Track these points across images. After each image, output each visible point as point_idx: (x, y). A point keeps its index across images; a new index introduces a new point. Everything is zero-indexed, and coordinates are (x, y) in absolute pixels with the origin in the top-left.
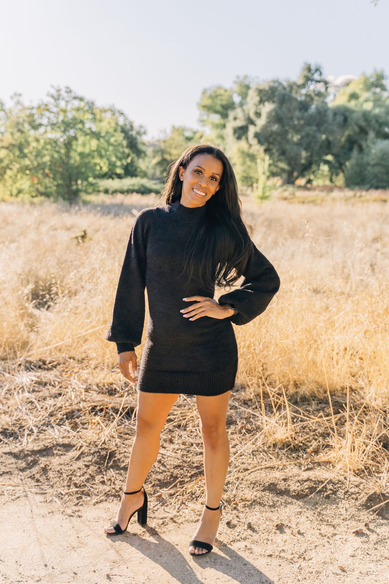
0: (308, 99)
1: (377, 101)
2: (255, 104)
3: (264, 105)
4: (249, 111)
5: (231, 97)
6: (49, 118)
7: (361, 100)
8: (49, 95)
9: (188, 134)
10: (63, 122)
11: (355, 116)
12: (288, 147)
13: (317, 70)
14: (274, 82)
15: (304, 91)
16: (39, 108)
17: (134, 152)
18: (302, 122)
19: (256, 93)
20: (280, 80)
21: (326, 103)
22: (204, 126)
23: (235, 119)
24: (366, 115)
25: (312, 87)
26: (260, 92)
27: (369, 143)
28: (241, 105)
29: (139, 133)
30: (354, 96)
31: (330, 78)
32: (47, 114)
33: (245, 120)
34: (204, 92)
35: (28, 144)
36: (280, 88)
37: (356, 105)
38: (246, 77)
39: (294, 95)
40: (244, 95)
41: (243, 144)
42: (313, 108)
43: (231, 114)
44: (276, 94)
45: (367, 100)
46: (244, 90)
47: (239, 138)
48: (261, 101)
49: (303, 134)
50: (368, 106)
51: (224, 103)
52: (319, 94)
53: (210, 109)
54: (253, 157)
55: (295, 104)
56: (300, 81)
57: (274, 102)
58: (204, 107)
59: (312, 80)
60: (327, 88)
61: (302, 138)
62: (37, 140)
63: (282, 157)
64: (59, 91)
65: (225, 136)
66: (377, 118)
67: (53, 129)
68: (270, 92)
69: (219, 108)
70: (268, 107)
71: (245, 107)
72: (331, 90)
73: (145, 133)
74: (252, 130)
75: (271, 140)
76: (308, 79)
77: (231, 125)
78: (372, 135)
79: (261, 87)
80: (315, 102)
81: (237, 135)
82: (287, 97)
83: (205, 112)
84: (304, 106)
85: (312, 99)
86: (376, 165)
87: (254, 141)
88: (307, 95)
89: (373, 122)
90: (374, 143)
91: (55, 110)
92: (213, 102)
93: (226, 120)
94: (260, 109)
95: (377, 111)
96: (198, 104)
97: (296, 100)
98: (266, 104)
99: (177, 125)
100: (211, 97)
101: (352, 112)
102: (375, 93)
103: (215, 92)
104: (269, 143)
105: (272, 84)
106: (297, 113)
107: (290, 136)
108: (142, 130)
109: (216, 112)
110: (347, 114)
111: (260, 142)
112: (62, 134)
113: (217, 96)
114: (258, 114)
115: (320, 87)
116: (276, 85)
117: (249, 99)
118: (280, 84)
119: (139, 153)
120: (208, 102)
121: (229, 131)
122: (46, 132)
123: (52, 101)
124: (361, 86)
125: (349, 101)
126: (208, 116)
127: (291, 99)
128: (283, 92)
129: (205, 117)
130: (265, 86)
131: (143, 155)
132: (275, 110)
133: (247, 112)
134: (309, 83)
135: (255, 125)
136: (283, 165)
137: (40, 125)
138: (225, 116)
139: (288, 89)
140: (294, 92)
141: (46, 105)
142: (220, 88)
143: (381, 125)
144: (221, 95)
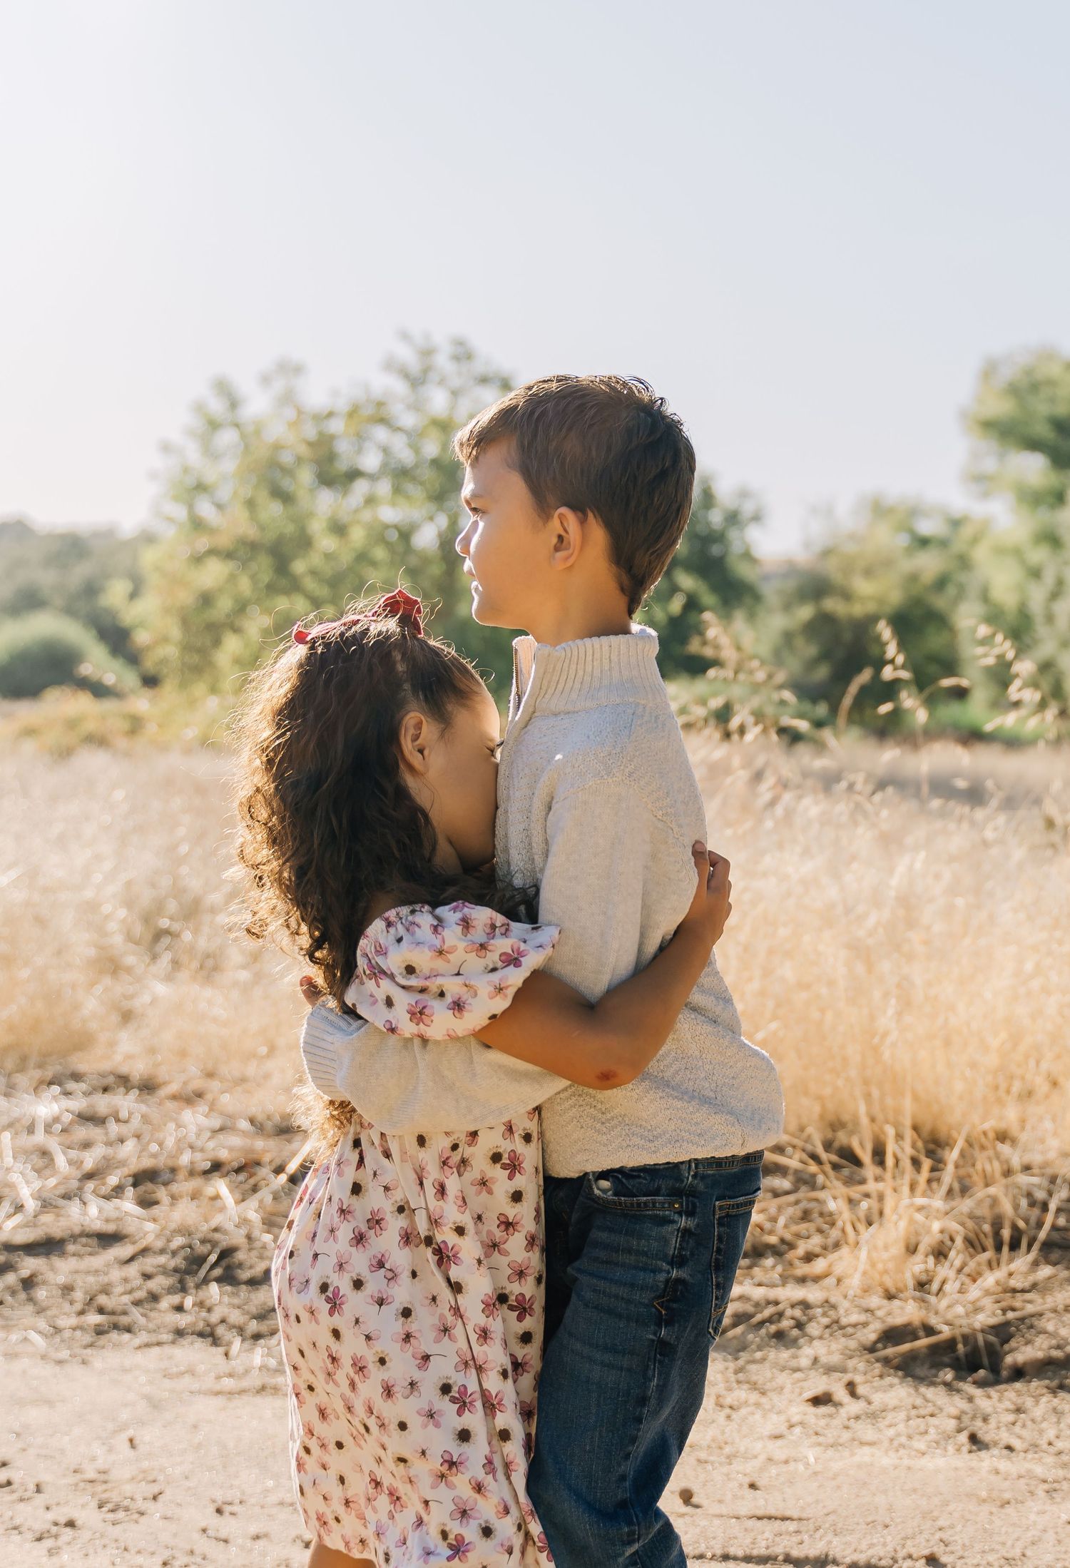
6: (386, 450)
8: (391, 365)
9: (928, 527)
10: (435, 463)
16: (353, 413)
22: (985, 495)
29: (733, 518)
32: (381, 434)
34: (989, 371)
35: (305, 542)
51: (1062, 411)
53: (1009, 433)
58: (987, 422)
62: (339, 529)
64: (427, 353)
67: (397, 490)
69: (1043, 431)
73: (757, 518)
83: (989, 445)
91: (408, 420)
92: (1024, 406)
93: (1068, 473)
96: (965, 416)
100: (1014, 390)
103: (1029, 372)
108: (748, 508)
109: (1033, 445)
112: (432, 507)
113: (1035, 387)
120: (1001, 408)
122: (370, 501)
123: (399, 387)
126: (1003, 459)
129: (989, 464)
137: (354, 474)
138: (1064, 459)
141: (380, 404)
142: (1048, 356)
144: (1051, 383)
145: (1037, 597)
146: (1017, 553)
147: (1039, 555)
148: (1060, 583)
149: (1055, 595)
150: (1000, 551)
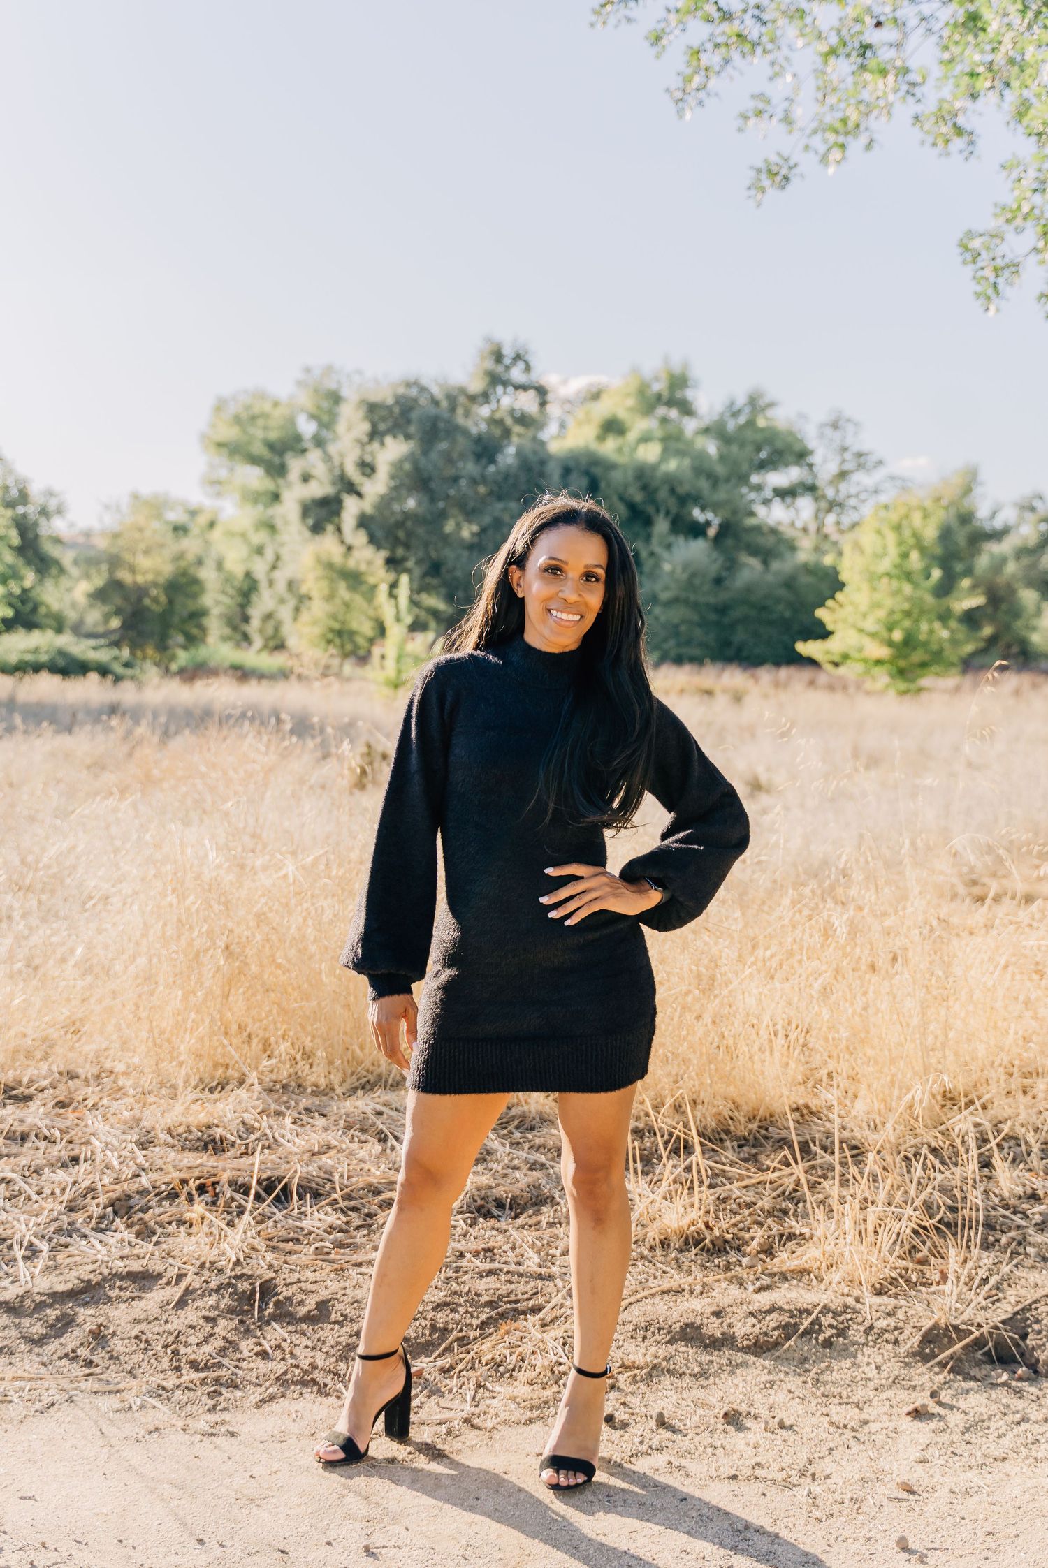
0: (497, 432)
1: (672, 441)
2: (358, 441)
3: (382, 444)
4: (342, 455)
5: (291, 421)
7: (632, 436)
9: (175, 516)
11: (616, 476)
12: (448, 554)
13: (518, 357)
14: (408, 385)
15: (485, 411)
17: (29, 563)
18: (482, 489)
19: (361, 413)
20: (425, 382)
21: (543, 443)
22: (219, 495)
23: (306, 478)
24: (643, 476)
25: (507, 400)
26: (372, 409)
27: (655, 546)
28: (319, 442)
29: (43, 511)
30: (612, 427)
31: (550, 379)
33: (334, 484)
34: (220, 406)
36: (423, 401)
37: (620, 450)
38: (329, 370)
39: (460, 419)
40: (326, 417)
41: (329, 545)
42: (509, 455)
43: (295, 466)
44: (414, 415)
45: (645, 439)
46: (325, 404)
47: (317, 529)
48: (375, 434)
49: (487, 520)
50: (650, 453)
51: (273, 435)
52: (524, 420)
53: (235, 451)
54: (354, 579)
55: (462, 444)
56: (476, 386)
57: (408, 437)
58: (220, 445)
59: (505, 383)
60: (543, 404)
61: (483, 530)
63: (435, 581)
65: (279, 523)
66: (672, 483)
68: (397, 410)
70: (393, 451)
71: (332, 449)
72: (554, 410)
73: (59, 511)
74: (351, 508)
75: (401, 534)
76: (495, 380)
77: (295, 494)
78: (661, 526)
79: (374, 398)
80: (515, 439)
81: (310, 522)
82: (441, 425)
83: (221, 460)
84: (486, 450)
85: (507, 433)
86: (675, 601)
87: (360, 539)
88: (494, 421)
89: (663, 494)
90: (669, 547)
92: (245, 432)
93: (281, 481)
94: (372, 454)
95: (672, 465)
96: (204, 438)
97: (465, 432)
98: (389, 440)
99: (146, 490)
100: (237, 420)
101: (611, 466)
102: (664, 421)
103: (248, 408)
104: (396, 542)
105: (401, 390)
106: (470, 467)
107: (449, 527)
108: (53, 504)
109: (254, 460)
110: (597, 471)
111: (372, 540)
113: (253, 418)
114: (368, 468)
115: (527, 402)
116: (414, 392)
117: (341, 427)
118: (423, 389)
119: (44, 564)
120: (230, 433)
121: (289, 510)
124: (631, 402)
125: (601, 438)
126: (231, 470)
127: (453, 430)
128: (433, 411)
129: (223, 473)
130: (385, 396)
131: (54, 571)
132: (411, 457)
133: (336, 461)
134: (500, 389)
135: (359, 495)
136: (434, 601)
138: (277, 470)
139: (444, 404)
140: (460, 411)
142: (261, 395)
143: (686, 500)
144: (265, 416)
145: (260, 568)
146: (243, 535)
147: (259, 537)
148: (278, 558)
149: (274, 567)
150: (230, 534)
